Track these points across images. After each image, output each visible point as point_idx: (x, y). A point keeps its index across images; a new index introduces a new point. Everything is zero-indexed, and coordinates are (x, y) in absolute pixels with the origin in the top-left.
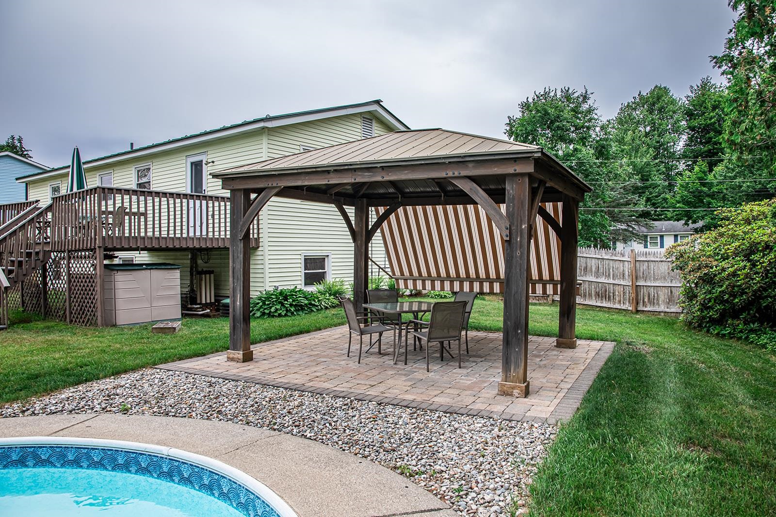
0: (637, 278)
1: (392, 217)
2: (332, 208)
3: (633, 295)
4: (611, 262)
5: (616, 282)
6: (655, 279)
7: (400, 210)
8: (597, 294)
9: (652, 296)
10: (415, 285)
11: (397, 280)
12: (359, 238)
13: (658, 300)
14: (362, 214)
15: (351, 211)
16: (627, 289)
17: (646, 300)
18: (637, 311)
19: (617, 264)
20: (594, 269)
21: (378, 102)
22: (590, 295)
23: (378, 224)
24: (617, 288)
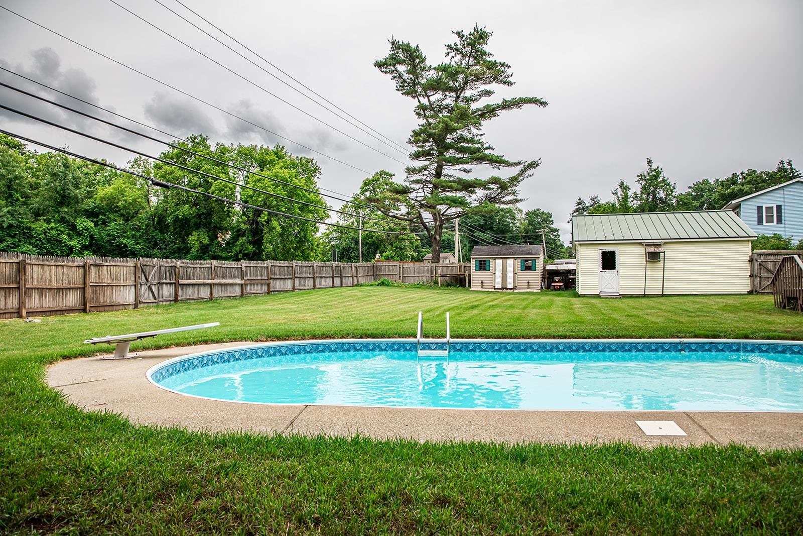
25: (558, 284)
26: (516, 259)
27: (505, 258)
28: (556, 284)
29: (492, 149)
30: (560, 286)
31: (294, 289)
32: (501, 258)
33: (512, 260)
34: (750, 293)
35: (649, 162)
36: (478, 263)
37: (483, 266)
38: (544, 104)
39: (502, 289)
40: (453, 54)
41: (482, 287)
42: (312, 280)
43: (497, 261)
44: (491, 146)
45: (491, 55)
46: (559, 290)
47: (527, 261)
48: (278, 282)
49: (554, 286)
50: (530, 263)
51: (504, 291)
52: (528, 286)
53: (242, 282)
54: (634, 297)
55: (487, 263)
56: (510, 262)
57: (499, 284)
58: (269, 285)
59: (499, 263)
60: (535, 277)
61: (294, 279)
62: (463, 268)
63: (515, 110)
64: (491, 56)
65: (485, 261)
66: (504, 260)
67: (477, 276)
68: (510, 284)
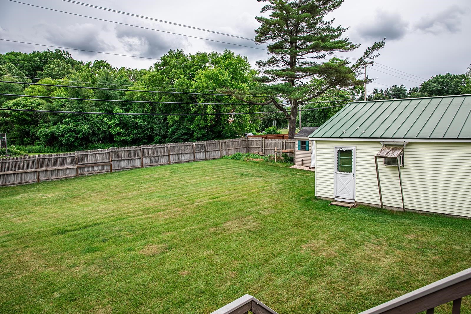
31: (142, 166)
36: (300, 143)
37: (303, 146)
41: (302, 165)
42: (167, 157)
48: (123, 162)
53: (76, 166)
55: (307, 144)
58: (111, 165)
61: (142, 159)
65: (305, 142)
67: (299, 155)
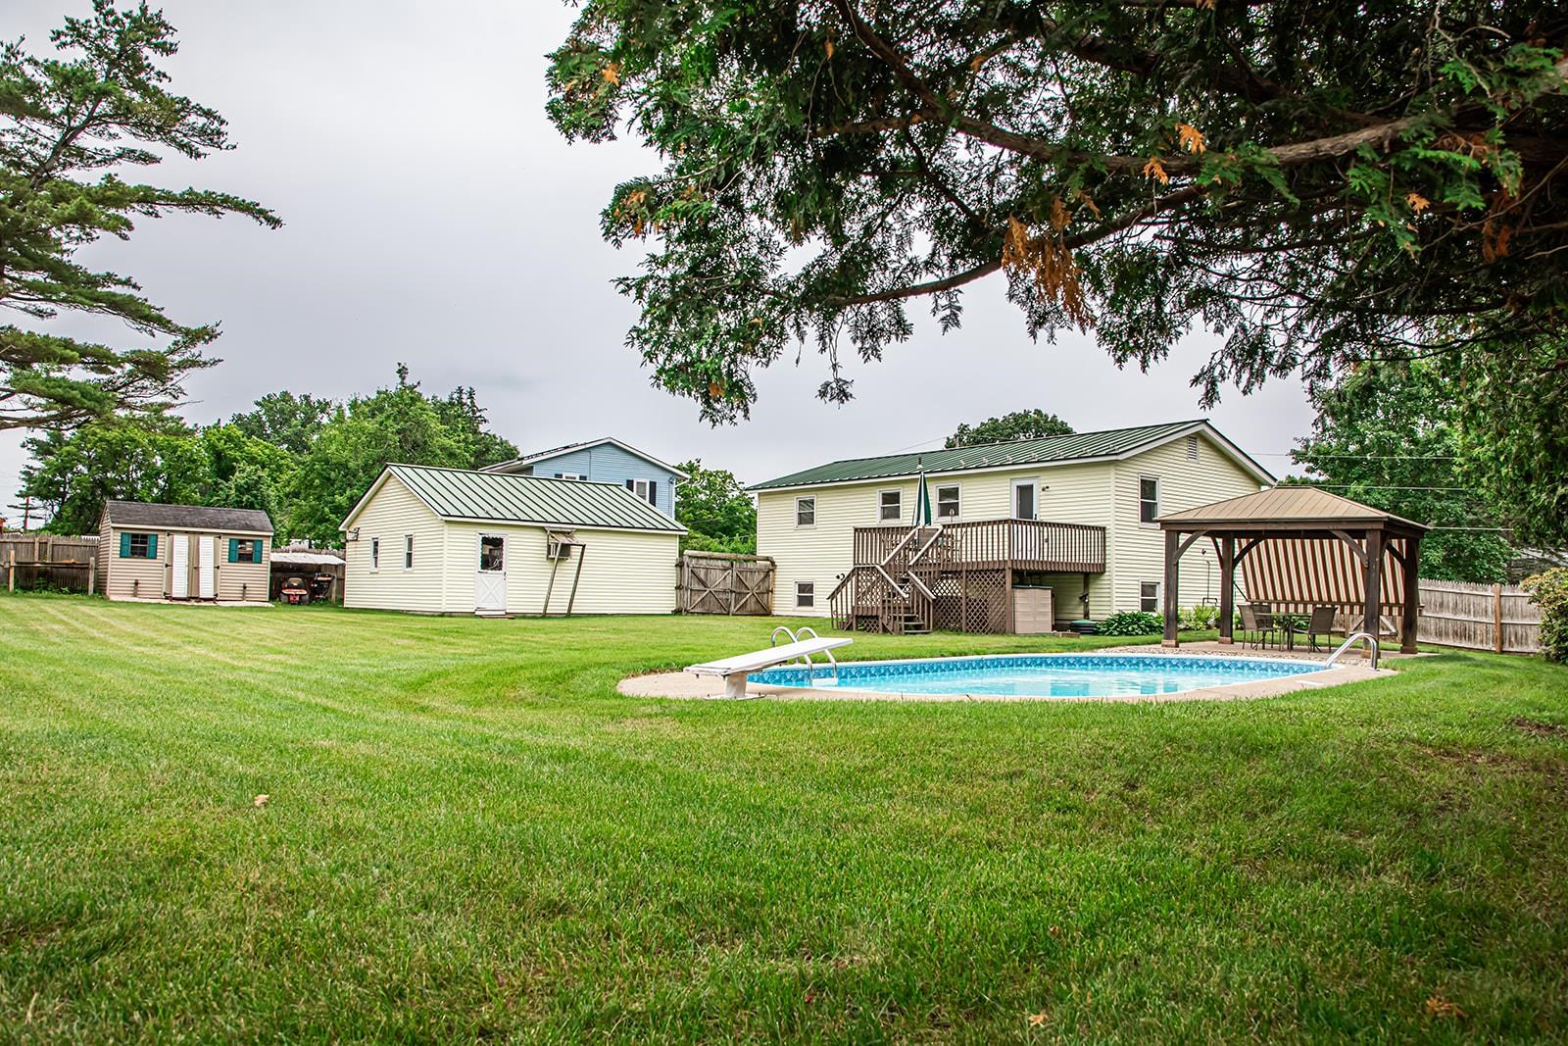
0: (1501, 615)
1: (1254, 550)
2: (1209, 539)
3: (1498, 634)
4: (1472, 598)
5: (1477, 620)
6: (1524, 617)
7: (1262, 544)
8: (1455, 633)
9: (1519, 636)
10: (1287, 609)
11: (1270, 603)
12: (1226, 564)
13: (1526, 639)
14: (1229, 545)
15: (1219, 541)
16: (1491, 628)
17: (1513, 639)
18: (1502, 652)
19: (1478, 600)
20: (1451, 605)
21: (1205, 421)
22: (1447, 634)
23: (1243, 553)
24: (1478, 626)
25: (298, 592)
26: (219, 536)
27: (194, 533)
28: (292, 592)
29: (135, 286)
30: (301, 596)
32: (187, 532)
33: (211, 539)
34: (677, 612)
35: (402, 372)
36: (128, 540)
37: (139, 546)
38: (275, 222)
39: (187, 599)
40: (69, 39)
41: (135, 595)
43: (177, 538)
44: (133, 281)
45: (165, 76)
46: (299, 603)
47: (242, 542)
49: (288, 595)
50: (249, 548)
51: (193, 602)
52: (244, 594)
54: (529, 618)
55: (151, 541)
56: (207, 543)
57: (180, 589)
59: (181, 542)
60: (258, 576)
62: (49, 549)
63: (202, 216)
64: (165, 81)
65: (145, 537)
66: (192, 536)
67: (120, 570)
68: (206, 591)
